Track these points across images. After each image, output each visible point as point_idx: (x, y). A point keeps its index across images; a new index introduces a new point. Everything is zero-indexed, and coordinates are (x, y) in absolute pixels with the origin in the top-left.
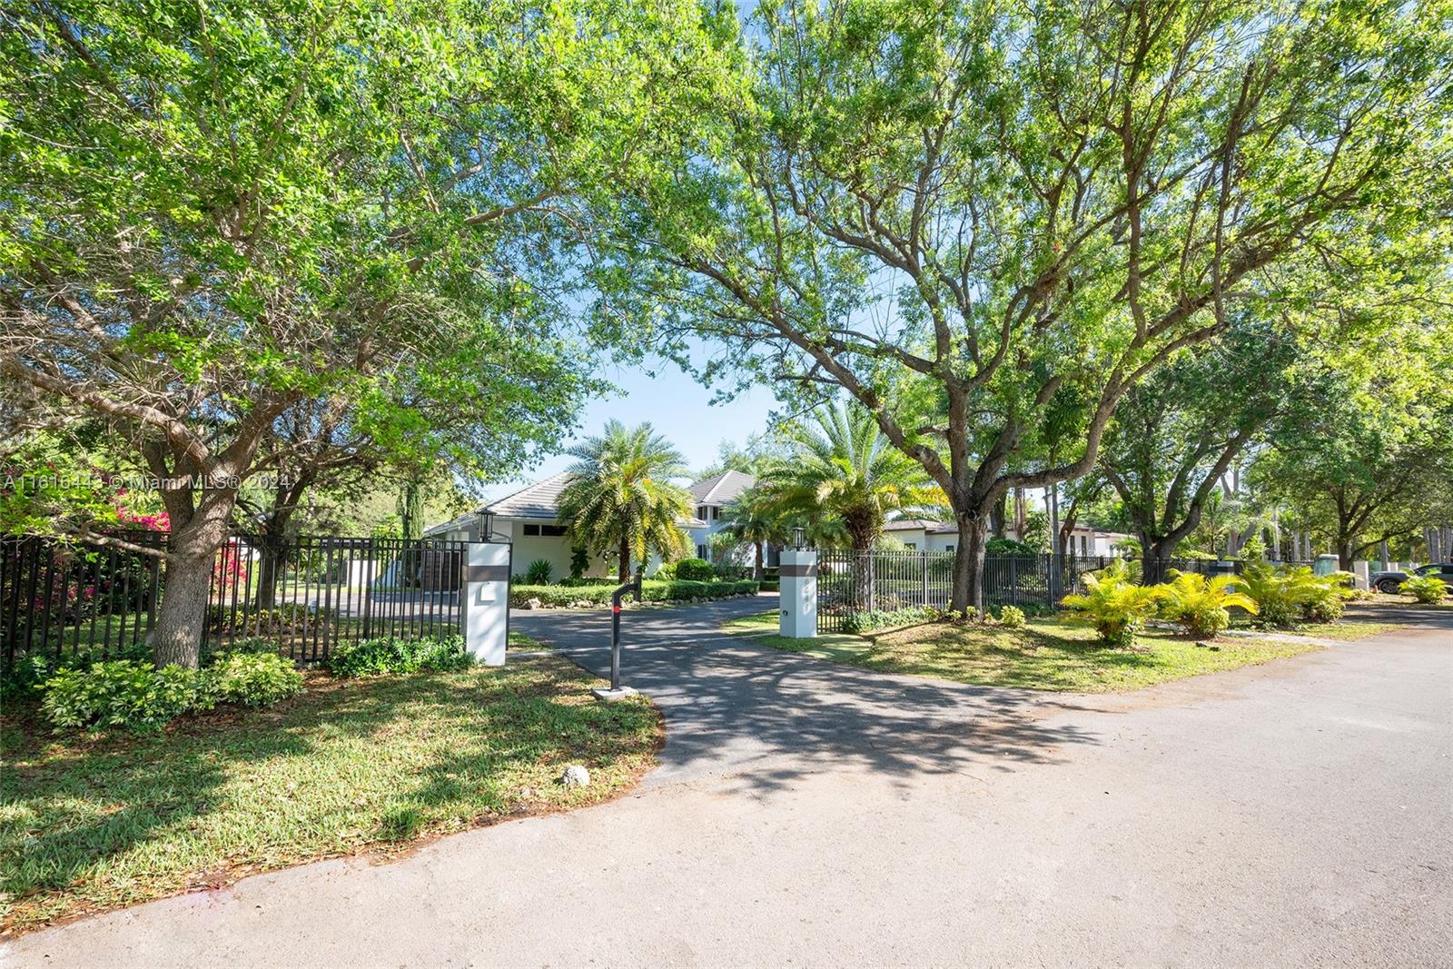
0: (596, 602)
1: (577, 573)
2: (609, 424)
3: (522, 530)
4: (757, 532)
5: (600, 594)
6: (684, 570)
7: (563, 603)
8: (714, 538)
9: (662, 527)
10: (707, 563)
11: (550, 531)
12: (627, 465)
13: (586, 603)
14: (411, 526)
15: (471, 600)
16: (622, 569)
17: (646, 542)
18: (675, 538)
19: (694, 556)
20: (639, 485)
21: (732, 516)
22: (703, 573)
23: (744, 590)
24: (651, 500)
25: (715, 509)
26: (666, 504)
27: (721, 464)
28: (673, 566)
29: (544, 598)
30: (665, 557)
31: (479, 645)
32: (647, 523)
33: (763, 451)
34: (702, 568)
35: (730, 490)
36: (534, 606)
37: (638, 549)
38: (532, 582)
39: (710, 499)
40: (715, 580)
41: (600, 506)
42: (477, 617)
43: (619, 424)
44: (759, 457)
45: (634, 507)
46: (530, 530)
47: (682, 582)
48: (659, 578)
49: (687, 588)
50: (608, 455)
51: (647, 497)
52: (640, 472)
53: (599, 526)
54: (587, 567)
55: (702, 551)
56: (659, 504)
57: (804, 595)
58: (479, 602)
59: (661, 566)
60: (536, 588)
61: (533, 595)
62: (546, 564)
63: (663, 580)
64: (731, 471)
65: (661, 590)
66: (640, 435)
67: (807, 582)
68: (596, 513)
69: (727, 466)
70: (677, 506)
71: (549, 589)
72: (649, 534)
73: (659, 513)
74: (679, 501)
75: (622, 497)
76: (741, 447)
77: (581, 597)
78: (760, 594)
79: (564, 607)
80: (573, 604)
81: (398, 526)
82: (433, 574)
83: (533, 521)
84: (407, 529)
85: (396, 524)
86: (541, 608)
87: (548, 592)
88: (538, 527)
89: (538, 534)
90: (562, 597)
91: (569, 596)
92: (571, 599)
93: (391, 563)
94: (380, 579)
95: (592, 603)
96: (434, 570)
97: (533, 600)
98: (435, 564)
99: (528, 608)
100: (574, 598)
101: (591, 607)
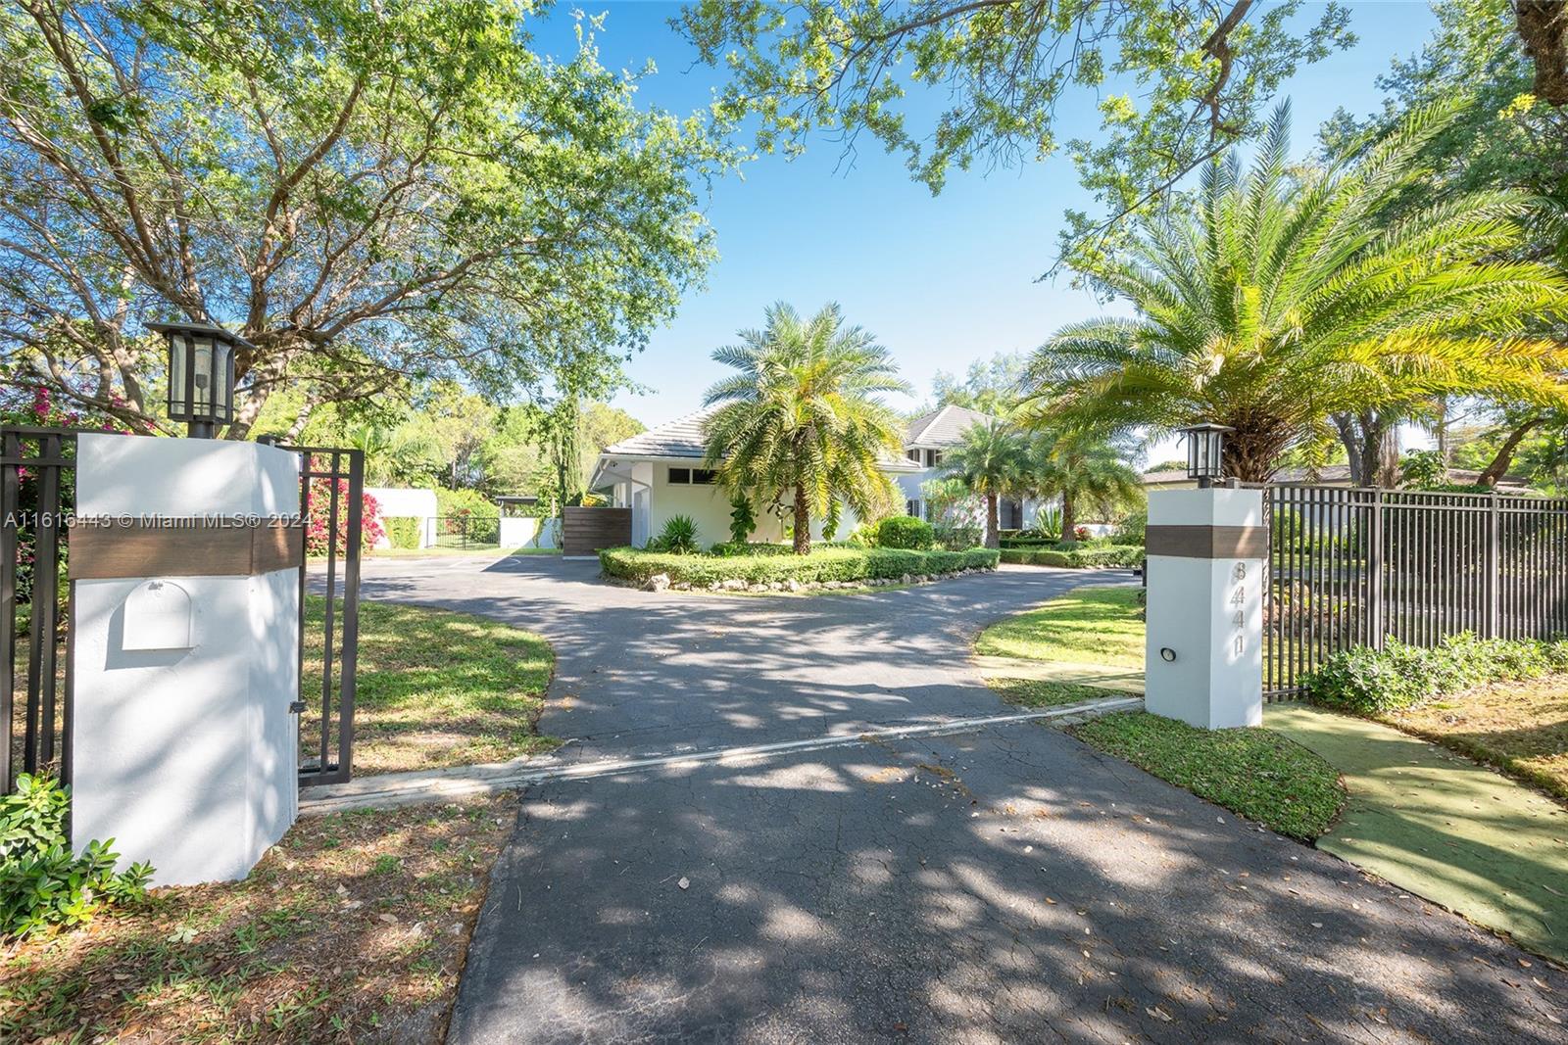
0: (752, 581)
1: (740, 536)
2: (773, 308)
3: (666, 475)
4: (991, 482)
5: (759, 569)
6: (890, 534)
7: (701, 582)
8: (932, 486)
9: (857, 466)
10: (921, 521)
11: (703, 477)
12: (804, 369)
13: (737, 583)
15: (89, 648)
16: (797, 531)
17: (831, 490)
18: (877, 482)
19: (903, 513)
20: (821, 402)
21: (957, 460)
22: (917, 537)
23: (979, 563)
24: (838, 423)
25: (930, 453)
26: (862, 431)
27: (934, 402)
28: (874, 527)
29: (675, 574)
30: (862, 513)
31: (120, 809)
32: (831, 458)
33: (990, 386)
34: (917, 531)
35: (949, 430)
36: (659, 587)
37: (819, 501)
39: (925, 440)
40: (937, 547)
41: (760, 433)
42: (109, 712)
43: (790, 310)
44: (984, 391)
45: (812, 434)
46: (678, 476)
47: (885, 552)
48: (852, 545)
49: (895, 561)
50: (770, 353)
51: (832, 416)
52: (821, 383)
53: (759, 465)
54: (753, 528)
55: (913, 508)
56: (852, 429)
57: (1229, 608)
58: (118, 657)
59: (858, 527)
60: (667, 559)
61: (661, 568)
62: (691, 523)
63: (858, 547)
64: (949, 407)
65: (853, 564)
66: (823, 325)
67: (1240, 572)
68: (755, 446)
69: (942, 404)
70: (881, 435)
71: (684, 561)
72: (835, 475)
73: (851, 443)
74: (883, 425)
75: (792, 418)
76: (961, 379)
77: (731, 574)
78: (1002, 568)
79: (704, 590)
80: (717, 584)
81: (556, 477)
82: (577, 535)
83: (682, 463)
84: (562, 481)
85: (553, 476)
86: (670, 591)
87: (679, 564)
88: (688, 471)
89: (688, 482)
90: (701, 574)
91: (712, 572)
92: (714, 576)
93: (547, 520)
94: (536, 539)
95: (746, 584)
96: (576, 529)
97: (658, 577)
98: (579, 523)
99: (651, 589)
100: (719, 576)
101: (745, 590)
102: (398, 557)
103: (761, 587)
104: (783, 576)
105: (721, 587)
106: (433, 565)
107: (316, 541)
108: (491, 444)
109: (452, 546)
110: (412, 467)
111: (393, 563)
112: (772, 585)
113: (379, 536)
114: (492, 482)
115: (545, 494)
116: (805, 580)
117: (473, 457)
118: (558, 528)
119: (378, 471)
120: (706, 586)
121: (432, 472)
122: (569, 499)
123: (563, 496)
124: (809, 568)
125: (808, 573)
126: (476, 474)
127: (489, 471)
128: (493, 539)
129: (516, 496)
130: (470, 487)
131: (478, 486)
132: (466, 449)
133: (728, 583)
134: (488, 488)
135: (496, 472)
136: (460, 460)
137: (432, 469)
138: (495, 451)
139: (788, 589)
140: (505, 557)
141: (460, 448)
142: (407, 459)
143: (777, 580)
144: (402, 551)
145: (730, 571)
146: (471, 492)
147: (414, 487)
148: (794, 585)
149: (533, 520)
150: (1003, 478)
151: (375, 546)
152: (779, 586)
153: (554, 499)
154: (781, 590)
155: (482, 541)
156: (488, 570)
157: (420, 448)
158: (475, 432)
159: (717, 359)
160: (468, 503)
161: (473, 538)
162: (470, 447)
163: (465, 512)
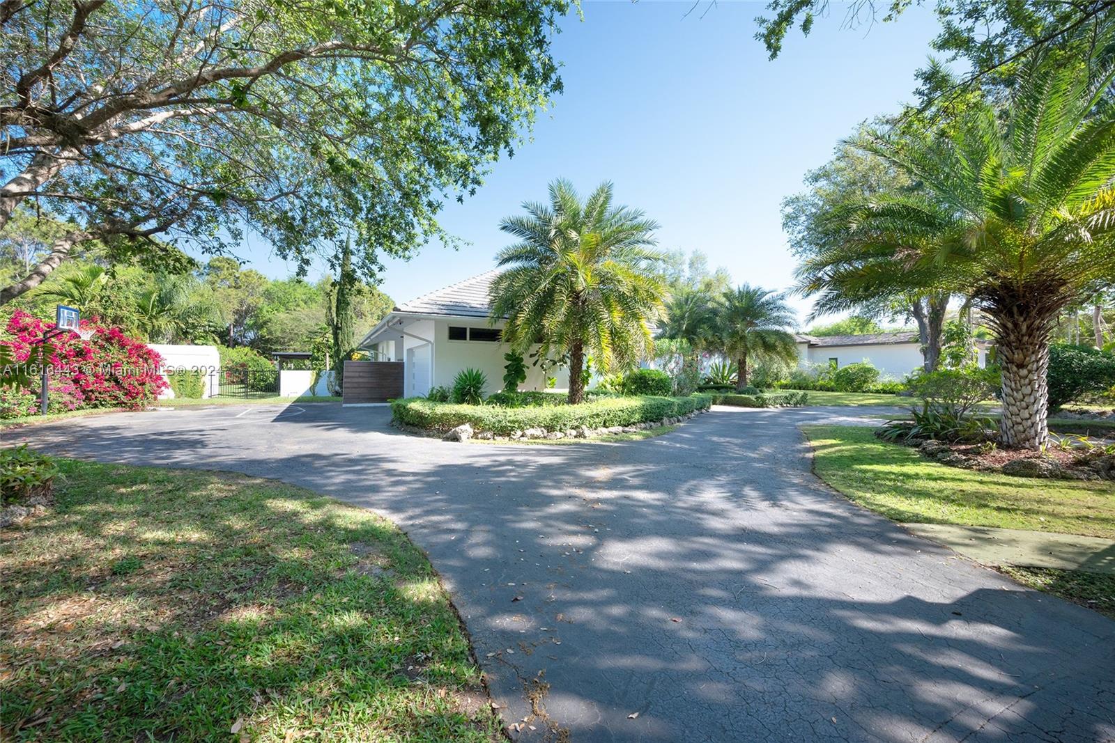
0: (550, 429)
1: (513, 387)
3: (446, 333)
5: (556, 418)
6: (638, 383)
7: (503, 431)
11: (481, 335)
13: (537, 432)
14: (340, 337)
16: (573, 381)
17: (612, 345)
22: (661, 386)
24: (624, 283)
26: (644, 290)
29: (476, 424)
34: (661, 380)
36: (463, 436)
38: (460, 401)
41: (550, 293)
46: (457, 333)
50: (561, 220)
54: (524, 378)
60: (466, 409)
61: (462, 419)
62: (478, 375)
68: (545, 304)
71: (482, 411)
75: (582, 280)
77: (532, 423)
78: (715, 408)
79: (507, 439)
80: (519, 433)
81: (330, 336)
82: (356, 385)
83: (459, 321)
84: (336, 339)
85: (327, 335)
86: (474, 440)
87: (481, 415)
88: (465, 329)
89: (465, 339)
90: (503, 424)
91: (513, 422)
92: (516, 425)
93: (323, 372)
94: (312, 389)
95: (545, 431)
96: (356, 380)
97: (462, 427)
98: (357, 374)
99: (456, 439)
100: (522, 425)
101: (545, 437)
102: (182, 407)
103: (559, 435)
104: (577, 424)
105: (522, 436)
106: (220, 414)
107: (97, 394)
108: (264, 311)
109: (234, 395)
110: (194, 327)
111: (178, 412)
112: (568, 431)
113: (163, 388)
114: (267, 341)
115: (318, 351)
116: (594, 426)
117: (249, 321)
118: (332, 379)
119: (163, 330)
120: (509, 435)
121: (213, 332)
122: (342, 354)
123: (337, 352)
124: (598, 415)
125: (597, 420)
126: (251, 335)
127: (264, 332)
128: (273, 388)
129: (291, 352)
130: (245, 346)
131: (253, 344)
132: (241, 315)
133: (529, 432)
134: (264, 346)
135: (270, 333)
136: (237, 323)
137: (213, 329)
138: (268, 316)
139: (581, 435)
140: (288, 404)
141: (237, 313)
142: (190, 321)
143: (573, 428)
144: (185, 400)
145: (531, 420)
146: (247, 349)
147: (196, 344)
148: (587, 432)
149: (310, 372)
150: (699, 338)
151: (159, 397)
152: (574, 432)
153: (328, 354)
154: (575, 437)
155: (261, 390)
156: (277, 420)
157: (202, 311)
158: (250, 300)
159: (504, 228)
160: (245, 358)
161: (253, 387)
162: (246, 314)
163: (243, 365)
